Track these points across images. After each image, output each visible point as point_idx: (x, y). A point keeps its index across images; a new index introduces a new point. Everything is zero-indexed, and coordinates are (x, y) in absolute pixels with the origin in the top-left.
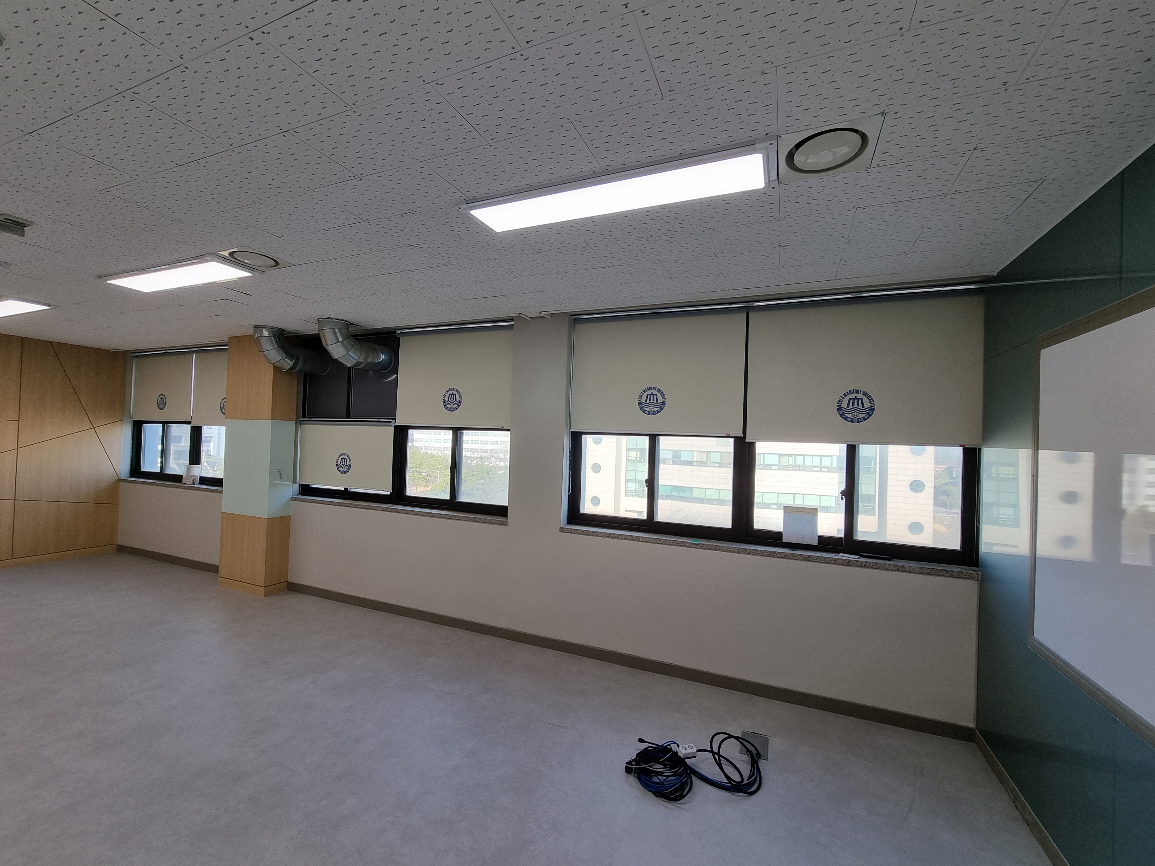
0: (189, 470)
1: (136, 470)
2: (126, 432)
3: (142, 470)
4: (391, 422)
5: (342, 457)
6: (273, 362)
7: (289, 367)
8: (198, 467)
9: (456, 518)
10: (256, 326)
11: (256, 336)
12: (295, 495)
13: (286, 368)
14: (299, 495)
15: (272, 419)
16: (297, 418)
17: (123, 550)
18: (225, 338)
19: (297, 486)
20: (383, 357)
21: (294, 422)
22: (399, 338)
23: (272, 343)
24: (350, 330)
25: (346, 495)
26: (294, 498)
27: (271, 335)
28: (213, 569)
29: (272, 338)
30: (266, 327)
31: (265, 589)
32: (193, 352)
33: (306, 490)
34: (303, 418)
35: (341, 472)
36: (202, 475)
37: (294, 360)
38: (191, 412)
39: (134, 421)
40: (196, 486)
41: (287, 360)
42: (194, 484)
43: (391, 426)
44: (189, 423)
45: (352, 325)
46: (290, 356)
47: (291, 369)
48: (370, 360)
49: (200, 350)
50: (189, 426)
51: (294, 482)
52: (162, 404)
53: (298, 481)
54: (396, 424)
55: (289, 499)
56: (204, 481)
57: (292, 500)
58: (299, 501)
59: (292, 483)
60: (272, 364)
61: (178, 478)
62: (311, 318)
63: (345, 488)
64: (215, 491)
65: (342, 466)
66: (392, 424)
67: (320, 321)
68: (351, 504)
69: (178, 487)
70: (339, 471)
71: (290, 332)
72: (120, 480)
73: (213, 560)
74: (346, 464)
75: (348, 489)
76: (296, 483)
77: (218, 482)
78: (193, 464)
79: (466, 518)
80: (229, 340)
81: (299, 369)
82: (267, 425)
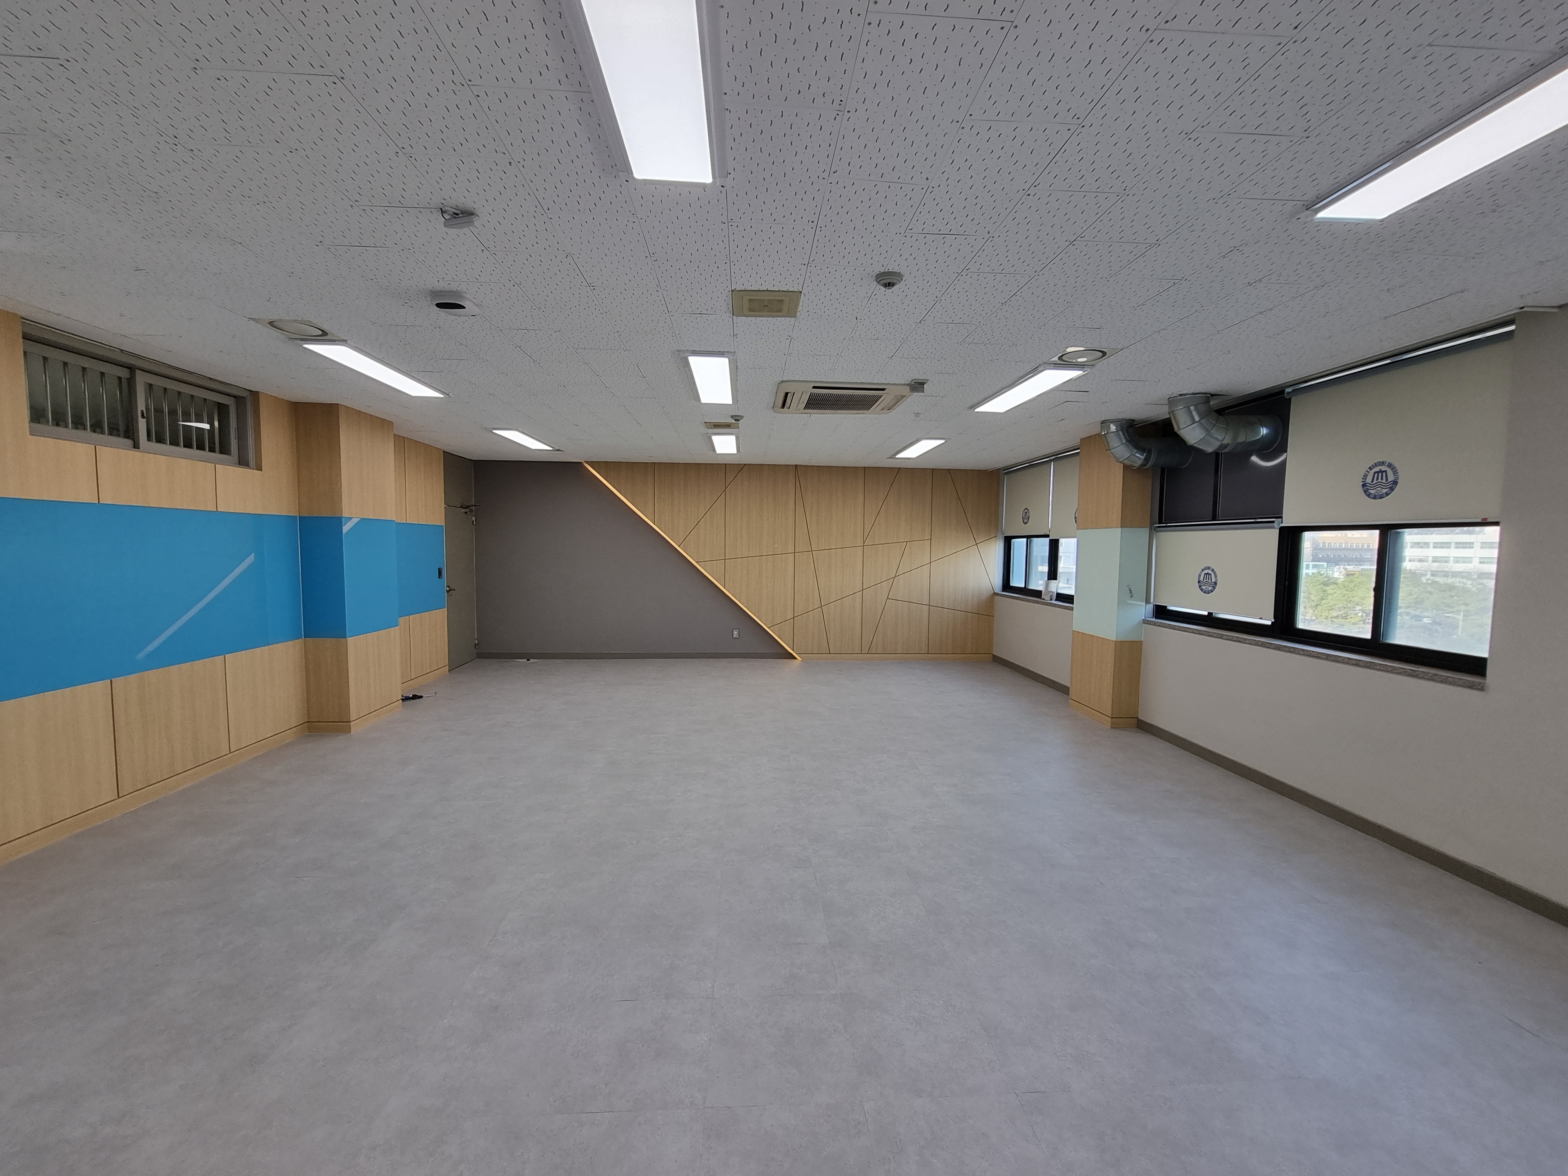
0: (1047, 586)
1: (1007, 585)
2: (998, 548)
3: (1011, 585)
4: (1273, 522)
5: (1206, 572)
6: (1121, 460)
7: (1140, 462)
8: (1056, 583)
9: (1378, 667)
10: (1103, 422)
11: (1103, 433)
12: (1148, 617)
13: (1136, 465)
14: (1153, 618)
15: (1121, 527)
16: (1152, 524)
17: (999, 661)
18: (1076, 442)
19: (1150, 607)
20: (1264, 431)
21: (1148, 529)
22: (1290, 398)
23: (1120, 439)
24: (1211, 403)
25: (1210, 621)
26: (1147, 620)
27: (1119, 429)
28: (1064, 690)
29: (1120, 432)
30: (1112, 421)
31: (1111, 721)
32: (1051, 460)
33: (1161, 612)
34: (1159, 524)
35: (1204, 591)
36: (1060, 591)
37: (1145, 454)
38: (1049, 523)
39: (1005, 537)
40: (1053, 602)
41: (1137, 455)
42: (1051, 600)
43: (1273, 528)
44: (1047, 536)
45: (1214, 397)
46: (1142, 450)
47: (1143, 465)
48: (1241, 439)
49: (1057, 457)
50: (1047, 540)
51: (1147, 601)
52: (1026, 519)
53: (1152, 600)
54: (1282, 525)
55: (1140, 621)
56: (1061, 597)
57: (1144, 623)
58: (1152, 625)
59: (1145, 603)
60: (1121, 462)
61: (1037, 594)
62: (1161, 400)
63: (1209, 613)
64: (1069, 608)
65: (1206, 584)
66: (1275, 525)
67: (1172, 401)
68: (1215, 633)
69: (1038, 602)
70: (1202, 590)
71: (1141, 422)
72: (995, 594)
73: (1065, 681)
74: (1210, 581)
75: (1212, 613)
76: (1150, 603)
77: (1069, 599)
78: (1051, 579)
79: (1395, 668)
80: (1081, 443)
81: (1152, 464)
82: (1115, 534)
